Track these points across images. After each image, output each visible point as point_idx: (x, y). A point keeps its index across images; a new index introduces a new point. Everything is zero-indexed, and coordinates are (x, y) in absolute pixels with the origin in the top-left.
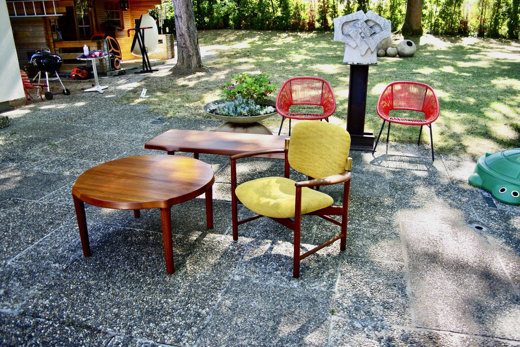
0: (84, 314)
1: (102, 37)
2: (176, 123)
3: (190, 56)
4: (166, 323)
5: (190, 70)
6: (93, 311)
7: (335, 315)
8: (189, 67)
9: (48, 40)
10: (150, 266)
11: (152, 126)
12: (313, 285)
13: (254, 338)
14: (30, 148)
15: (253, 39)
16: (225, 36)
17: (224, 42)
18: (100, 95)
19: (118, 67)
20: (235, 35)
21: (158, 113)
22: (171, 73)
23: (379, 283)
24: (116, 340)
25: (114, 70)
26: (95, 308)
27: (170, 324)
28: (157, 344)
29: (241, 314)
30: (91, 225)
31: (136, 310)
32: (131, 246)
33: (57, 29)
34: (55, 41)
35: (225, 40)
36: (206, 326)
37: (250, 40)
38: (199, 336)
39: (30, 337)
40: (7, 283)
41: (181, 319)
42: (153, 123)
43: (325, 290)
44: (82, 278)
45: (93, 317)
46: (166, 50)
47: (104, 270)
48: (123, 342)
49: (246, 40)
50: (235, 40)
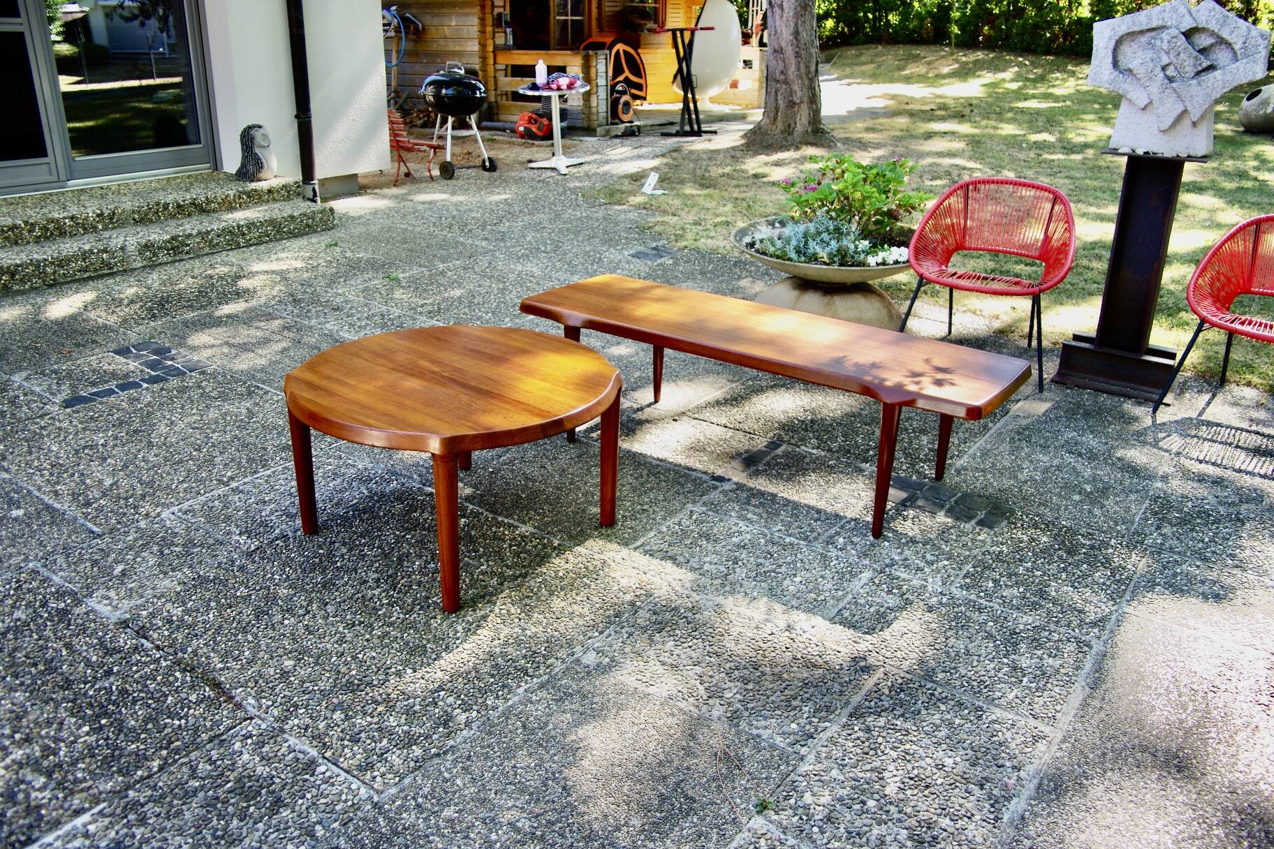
0: (225, 656)
1: (605, 44)
2: (688, 261)
3: (794, 103)
4: (369, 719)
5: (789, 138)
6: (247, 653)
7: (765, 817)
8: (789, 130)
9: (483, 46)
10: (419, 583)
11: (628, 263)
12: (763, 723)
13: (531, 812)
14: (345, 281)
15: (1000, 76)
16: (929, 63)
17: (922, 79)
18: (560, 177)
19: (625, 118)
20: (957, 61)
21: (660, 234)
22: (743, 141)
23: (940, 767)
24: (250, 728)
25: (617, 124)
26: (256, 648)
27: (375, 724)
28: (320, 761)
29: (541, 745)
30: (360, 467)
31: (328, 675)
32: (409, 530)
33: (506, 23)
34: (496, 49)
35: (927, 73)
36: (445, 753)
37: (988, 77)
38: (416, 770)
39: (109, 673)
40: (137, 555)
41: (403, 721)
42: (637, 255)
43: (782, 745)
44: (272, 579)
45: (238, 667)
46: (757, 84)
47: (324, 571)
48: (261, 735)
49: (979, 76)
50: (953, 75)
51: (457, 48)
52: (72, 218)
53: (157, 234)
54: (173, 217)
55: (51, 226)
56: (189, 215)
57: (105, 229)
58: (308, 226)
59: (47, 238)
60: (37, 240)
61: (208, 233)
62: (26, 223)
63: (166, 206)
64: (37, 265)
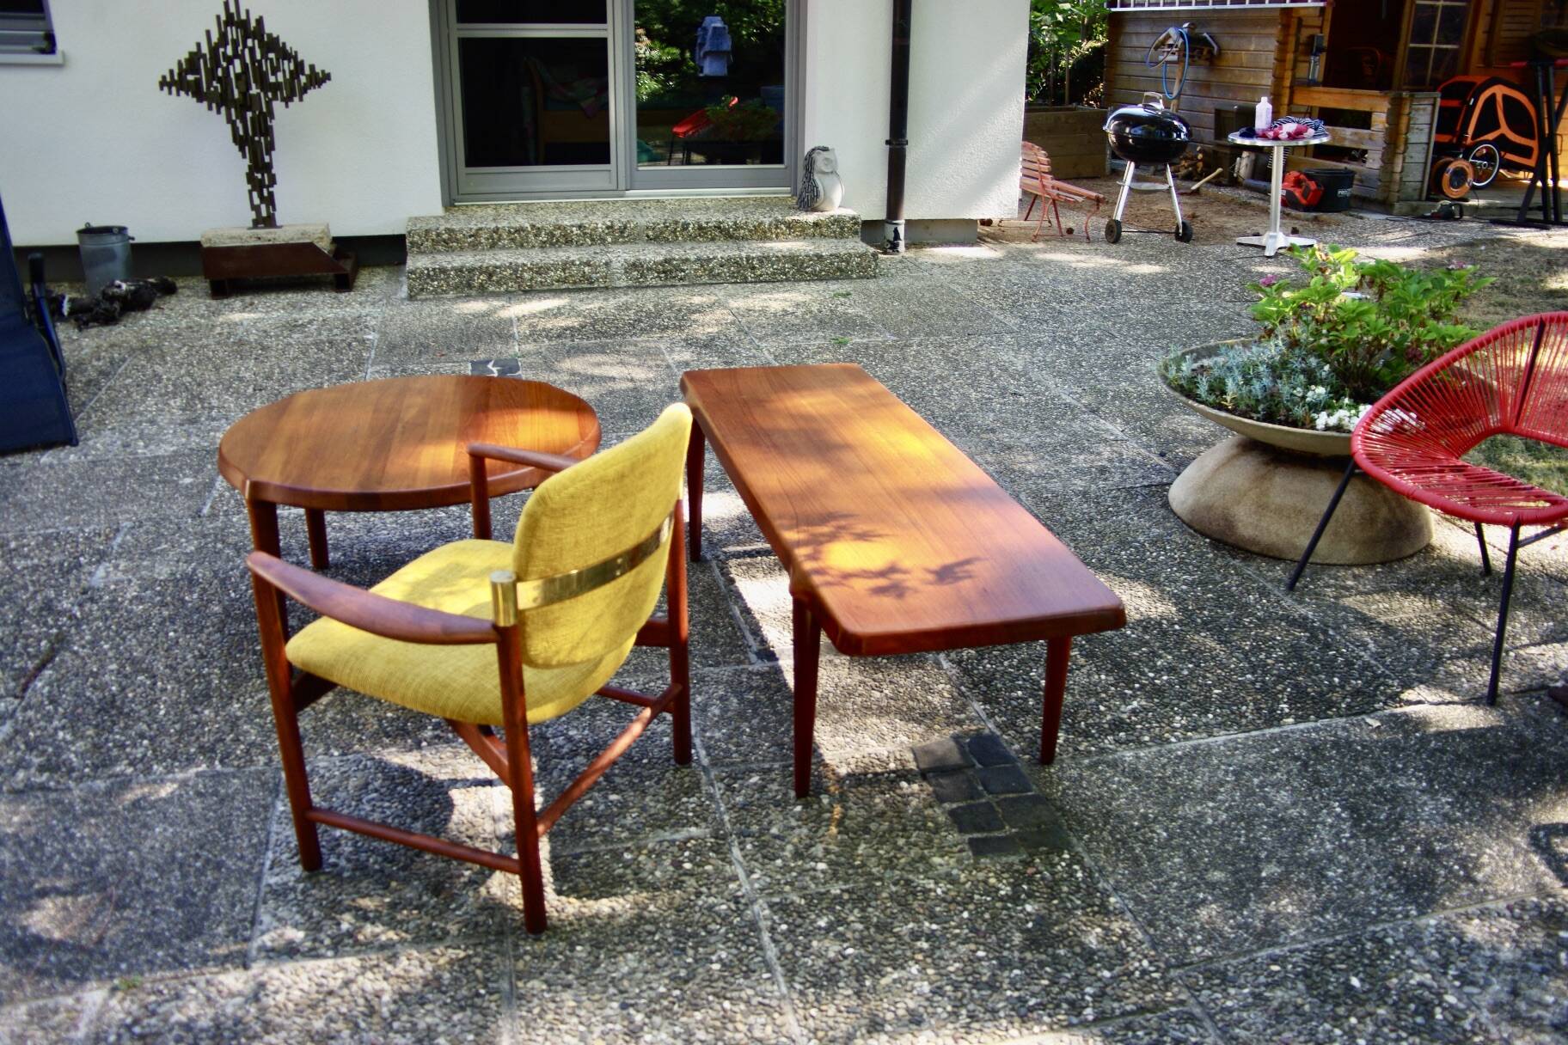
9: (1278, 77)
19: (1456, 192)
33: (1320, 49)
34: (1296, 85)
51: (1251, 81)
52: (580, 227)
53: (653, 254)
54: (693, 238)
55: (557, 233)
56: (713, 239)
57: (615, 242)
58: (839, 269)
59: (552, 245)
60: (543, 245)
61: (709, 260)
62: (533, 226)
63: (685, 226)
64: (515, 269)
